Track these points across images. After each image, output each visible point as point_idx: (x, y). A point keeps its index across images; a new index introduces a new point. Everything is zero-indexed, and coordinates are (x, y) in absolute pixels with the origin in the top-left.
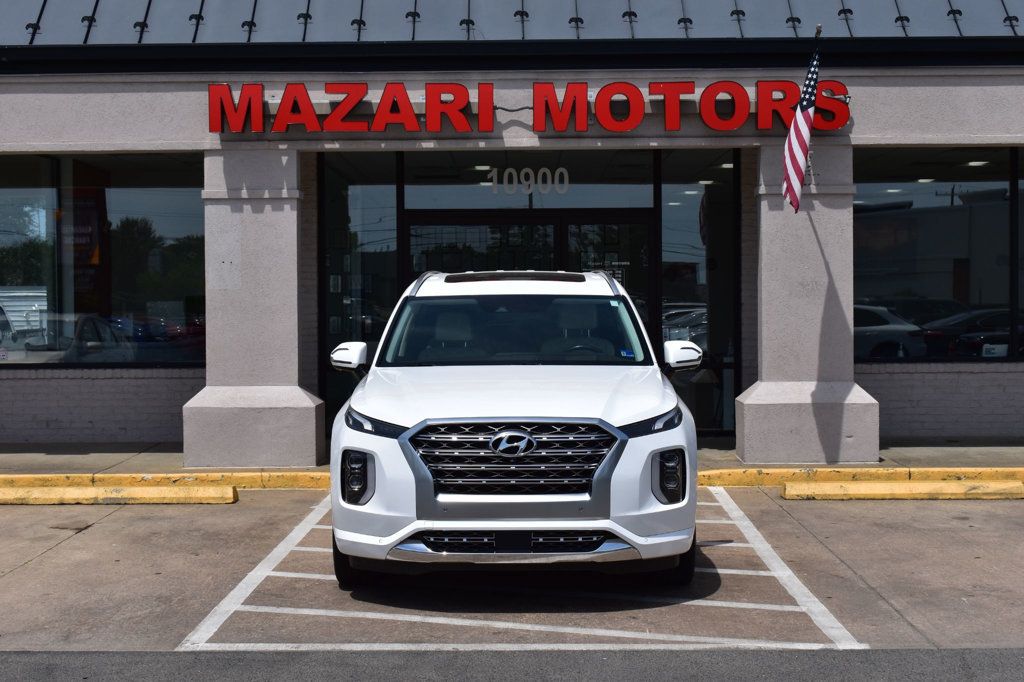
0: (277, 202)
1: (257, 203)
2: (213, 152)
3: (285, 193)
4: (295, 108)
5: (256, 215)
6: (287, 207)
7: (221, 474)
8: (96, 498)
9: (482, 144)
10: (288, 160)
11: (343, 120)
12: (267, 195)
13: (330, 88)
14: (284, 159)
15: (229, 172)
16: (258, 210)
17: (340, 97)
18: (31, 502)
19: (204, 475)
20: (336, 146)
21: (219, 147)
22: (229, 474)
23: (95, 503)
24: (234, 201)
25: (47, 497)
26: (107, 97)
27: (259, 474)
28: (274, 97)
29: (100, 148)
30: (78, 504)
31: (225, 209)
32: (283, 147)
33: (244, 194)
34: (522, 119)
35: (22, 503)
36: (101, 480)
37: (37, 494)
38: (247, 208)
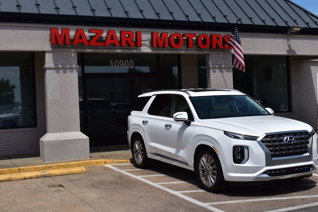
0: (71, 69)
1: (65, 69)
2: (48, 52)
3: (74, 66)
4: (80, 37)
5: (65, 74)
6: (75, 71)
7: (65, 163)
8: (37, 175)
9: (135, 51)
10: (74, 55)
11: (96, 42)
12: (68, 67)
13: (89, 32)
14: (73, 55)
15: (54, 58)
16: (65, 72)
17: (94, 34)
18: (13, 179)
19: (60, 164)
20: (90, 50)
21: (51, 50)
22: (68, 163)
23: (37, 177)
24: (57, 69)
25: (19, 177)
26: (10, 31)
27: (78, 162)
28: (72, 33)
29: (8, 49)
30: (31, 178)
31: (53, 72)
32: (73, 50)
33: (60, 66)
34: (146, 44)
35: (9, 180)
36: (22, 169)
37: (14, 176)
38: (61, 71)
